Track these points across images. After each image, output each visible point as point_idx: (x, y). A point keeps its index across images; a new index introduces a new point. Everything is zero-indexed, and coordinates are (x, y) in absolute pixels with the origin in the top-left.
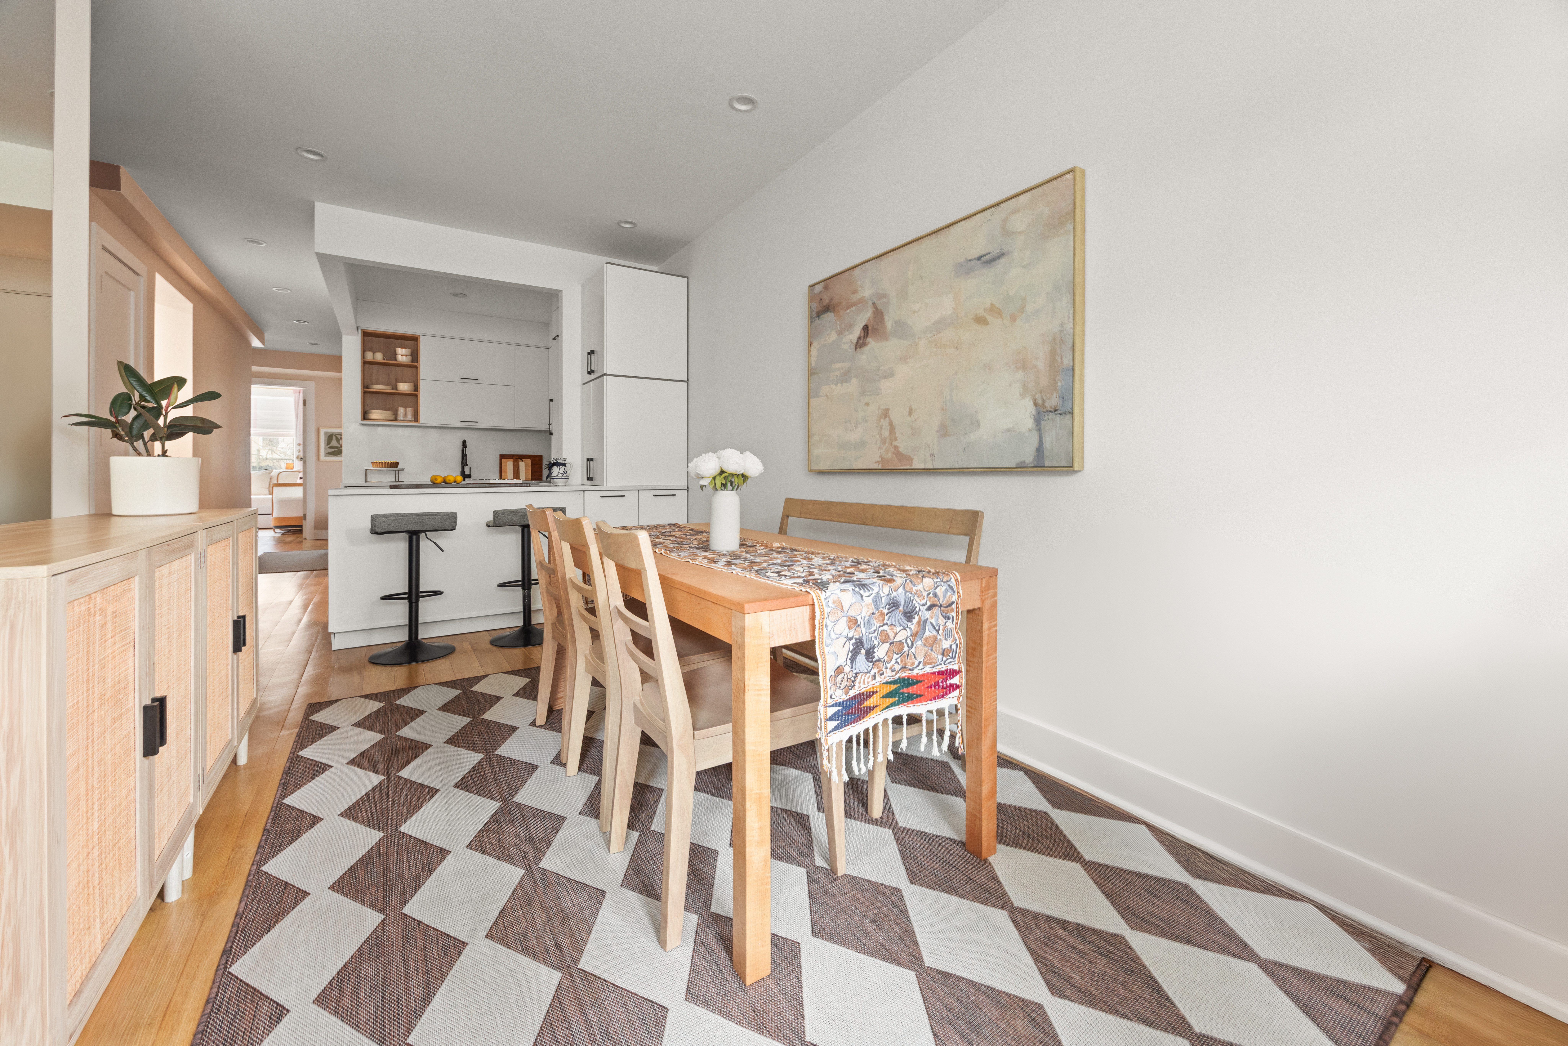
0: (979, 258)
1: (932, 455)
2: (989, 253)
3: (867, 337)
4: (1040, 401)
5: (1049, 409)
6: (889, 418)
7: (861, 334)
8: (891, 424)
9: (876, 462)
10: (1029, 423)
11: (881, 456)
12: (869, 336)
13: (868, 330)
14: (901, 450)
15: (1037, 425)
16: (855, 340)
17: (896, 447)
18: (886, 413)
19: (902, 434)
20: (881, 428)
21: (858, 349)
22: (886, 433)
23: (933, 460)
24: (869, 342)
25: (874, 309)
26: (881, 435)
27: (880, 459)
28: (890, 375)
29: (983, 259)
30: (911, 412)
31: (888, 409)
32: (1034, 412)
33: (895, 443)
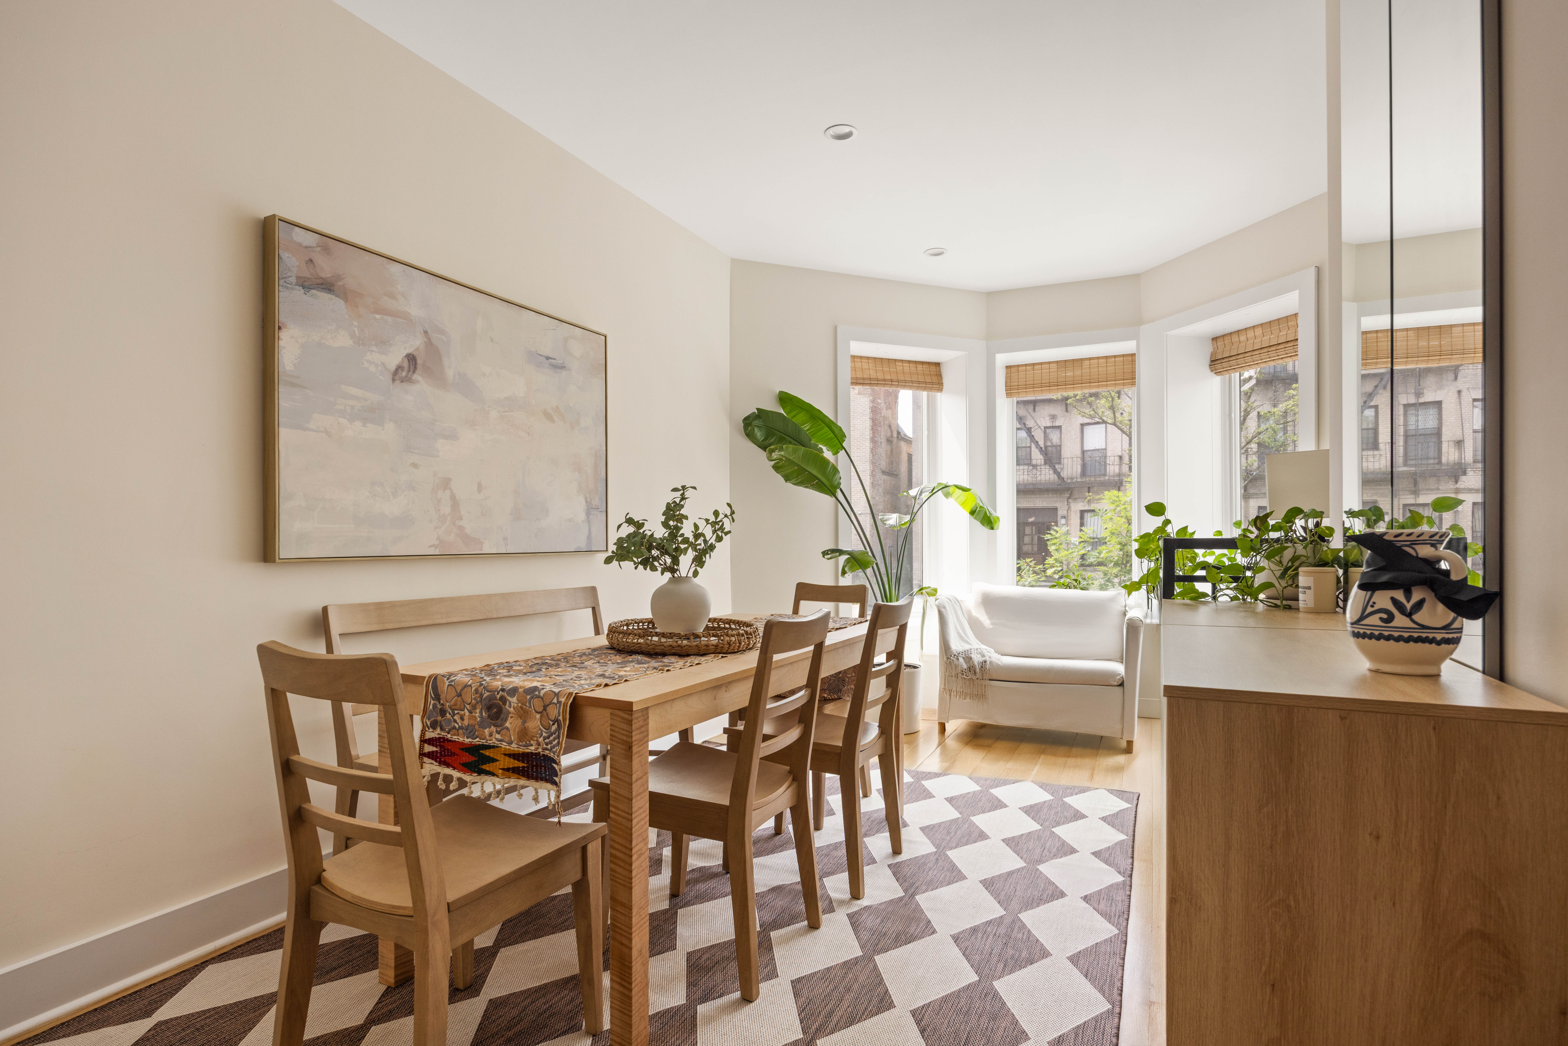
0: (548, 358)
1: (505, 539)
2: (555, 359)
3: (414, 372)
4: (589, 500)
5: (594, 507)
6: (451, 491)
7: (403, 362)
8: (453, 497)
9: (430, 546)
10: (582, 516)
11: (438, 539)
12: (417, 372)
13: (416, 364)
14: (468, 531)
15: (587, 518)
16: (393, 365)
17: (461, 528)
18: (446, 484)
19: (469, 513)
20: (439, 501)
21: (398, 382)
22: (446, 509)
23: (506, 545)
24: (417, 382)
25: (426, 340)
26: (439, 510)
27: (437, 543)
28: (451, 436)
29: (550, 360)
30: (480, 488)
31: (450, 480)
32: (585, 508)
33: (461, 523)
